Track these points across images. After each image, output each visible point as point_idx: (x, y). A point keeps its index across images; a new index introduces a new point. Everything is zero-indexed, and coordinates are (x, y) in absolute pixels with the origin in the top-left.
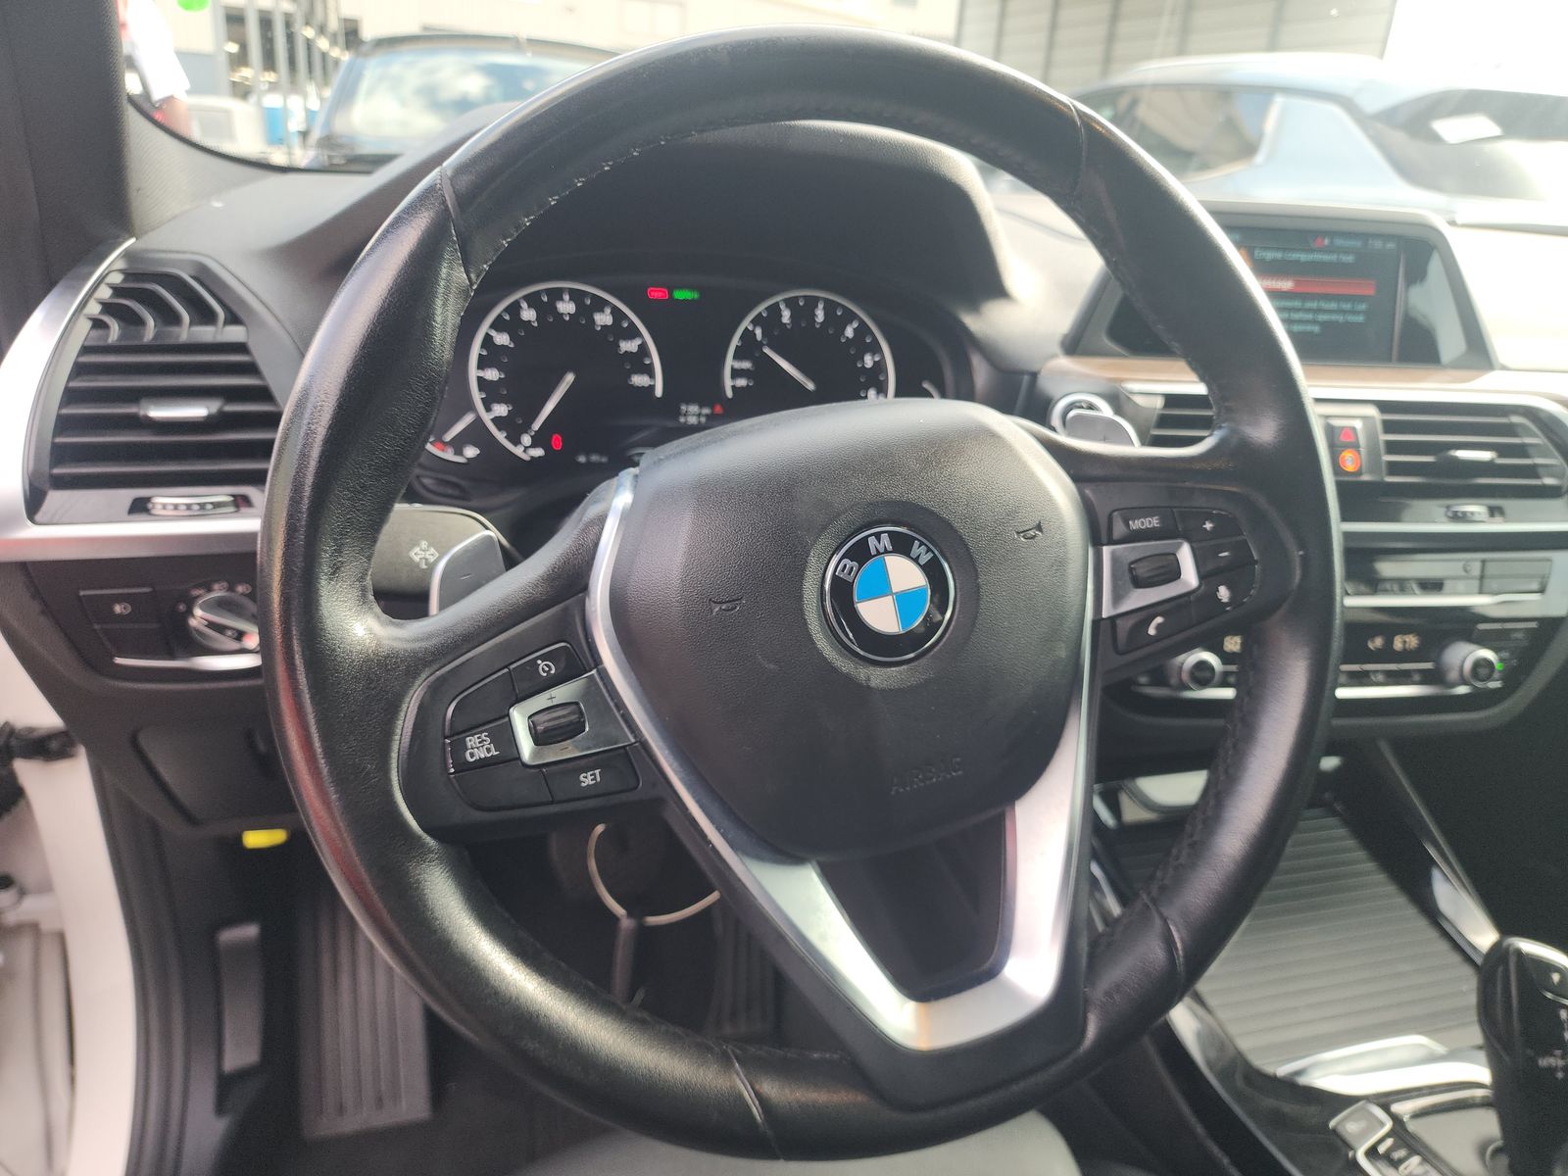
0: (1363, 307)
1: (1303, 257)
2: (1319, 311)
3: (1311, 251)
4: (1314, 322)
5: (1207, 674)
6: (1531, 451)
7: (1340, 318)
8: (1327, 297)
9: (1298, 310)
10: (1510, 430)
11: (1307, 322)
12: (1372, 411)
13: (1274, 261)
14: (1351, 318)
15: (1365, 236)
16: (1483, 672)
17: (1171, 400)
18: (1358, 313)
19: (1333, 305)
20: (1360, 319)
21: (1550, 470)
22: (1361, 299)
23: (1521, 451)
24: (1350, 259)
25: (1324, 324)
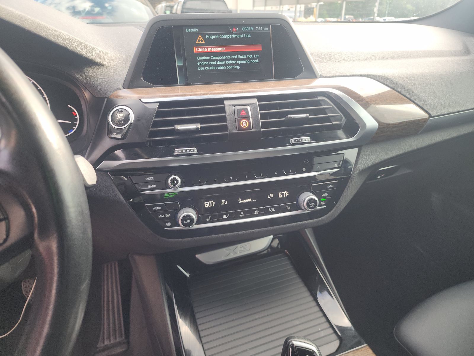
0: (257, 56)
1: (228, 37)
2: (238, 59)
3: (232, 34)
4: (237, 64)
5: (190, 221)
6: (327, 111)
7: (248, 62)
8: (242, 53)
9: (228, 60)
10: (318, 103)
11: (233, 65)
12: (255, 101)
13: (215, 39)
14: (252, 61)
15: (254, 26)
16: (312, 205)
17: (162, 105)
18: (256, 59)
19: (244, 56)
20: (257, 61)
21: (335, 118)
22: (256, 53)
23: (323, 111)
24: (249, 36)
25: (241, 65)
